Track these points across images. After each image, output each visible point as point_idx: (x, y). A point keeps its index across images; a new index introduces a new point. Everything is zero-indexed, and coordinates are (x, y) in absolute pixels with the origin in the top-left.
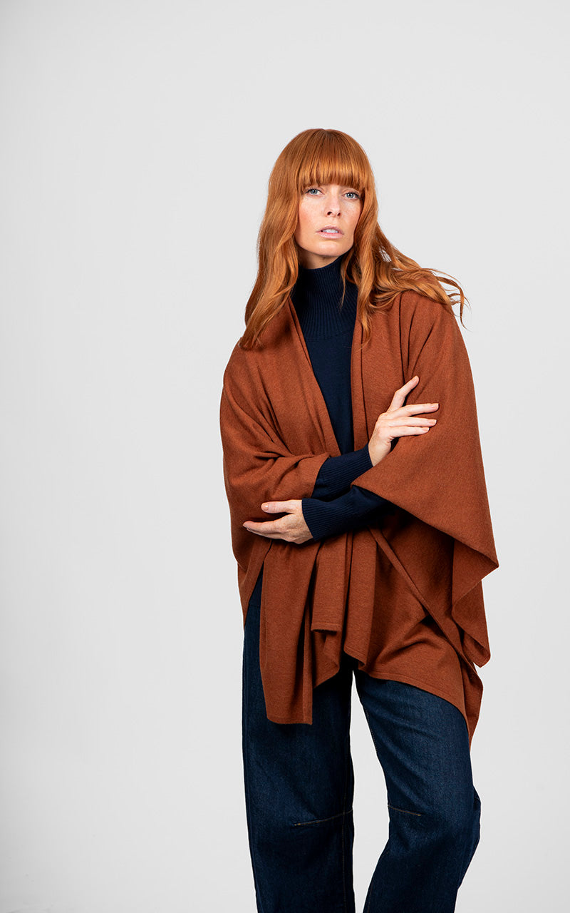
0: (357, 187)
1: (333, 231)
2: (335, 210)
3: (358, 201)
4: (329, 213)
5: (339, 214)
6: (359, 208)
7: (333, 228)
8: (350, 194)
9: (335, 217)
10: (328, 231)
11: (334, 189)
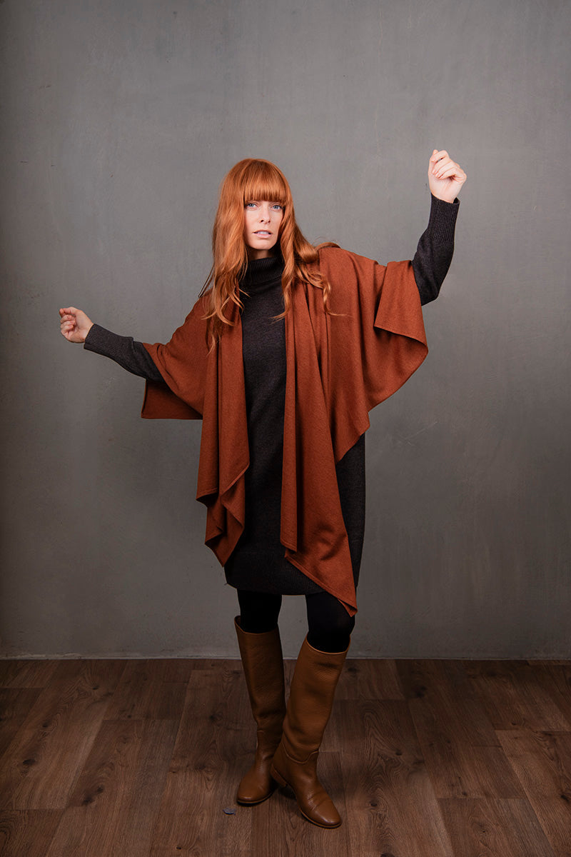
0: (280, 201)
1: (265, 233)
2: (266, 219)
3: (282, 211)
4: (262, 221)
5: (269, 222)
6: (282, 215)
7: (264, 231)
8: (276, 207)
9: (266, 223)
10: (262, 233)
11: (265, 204)
